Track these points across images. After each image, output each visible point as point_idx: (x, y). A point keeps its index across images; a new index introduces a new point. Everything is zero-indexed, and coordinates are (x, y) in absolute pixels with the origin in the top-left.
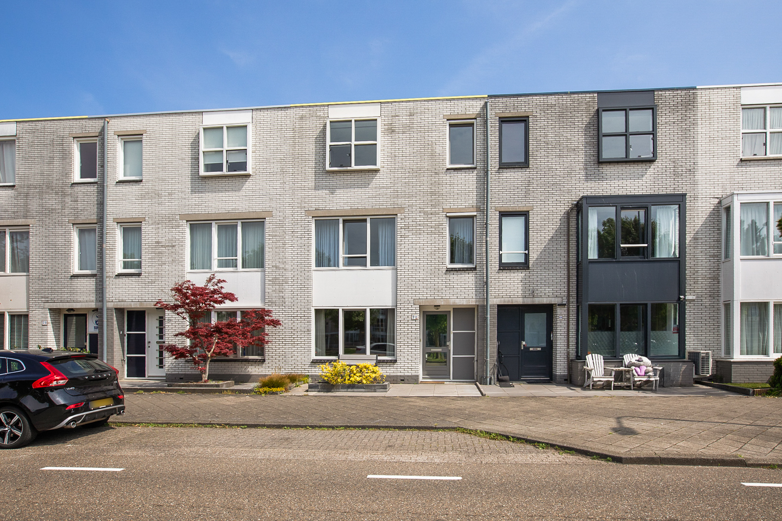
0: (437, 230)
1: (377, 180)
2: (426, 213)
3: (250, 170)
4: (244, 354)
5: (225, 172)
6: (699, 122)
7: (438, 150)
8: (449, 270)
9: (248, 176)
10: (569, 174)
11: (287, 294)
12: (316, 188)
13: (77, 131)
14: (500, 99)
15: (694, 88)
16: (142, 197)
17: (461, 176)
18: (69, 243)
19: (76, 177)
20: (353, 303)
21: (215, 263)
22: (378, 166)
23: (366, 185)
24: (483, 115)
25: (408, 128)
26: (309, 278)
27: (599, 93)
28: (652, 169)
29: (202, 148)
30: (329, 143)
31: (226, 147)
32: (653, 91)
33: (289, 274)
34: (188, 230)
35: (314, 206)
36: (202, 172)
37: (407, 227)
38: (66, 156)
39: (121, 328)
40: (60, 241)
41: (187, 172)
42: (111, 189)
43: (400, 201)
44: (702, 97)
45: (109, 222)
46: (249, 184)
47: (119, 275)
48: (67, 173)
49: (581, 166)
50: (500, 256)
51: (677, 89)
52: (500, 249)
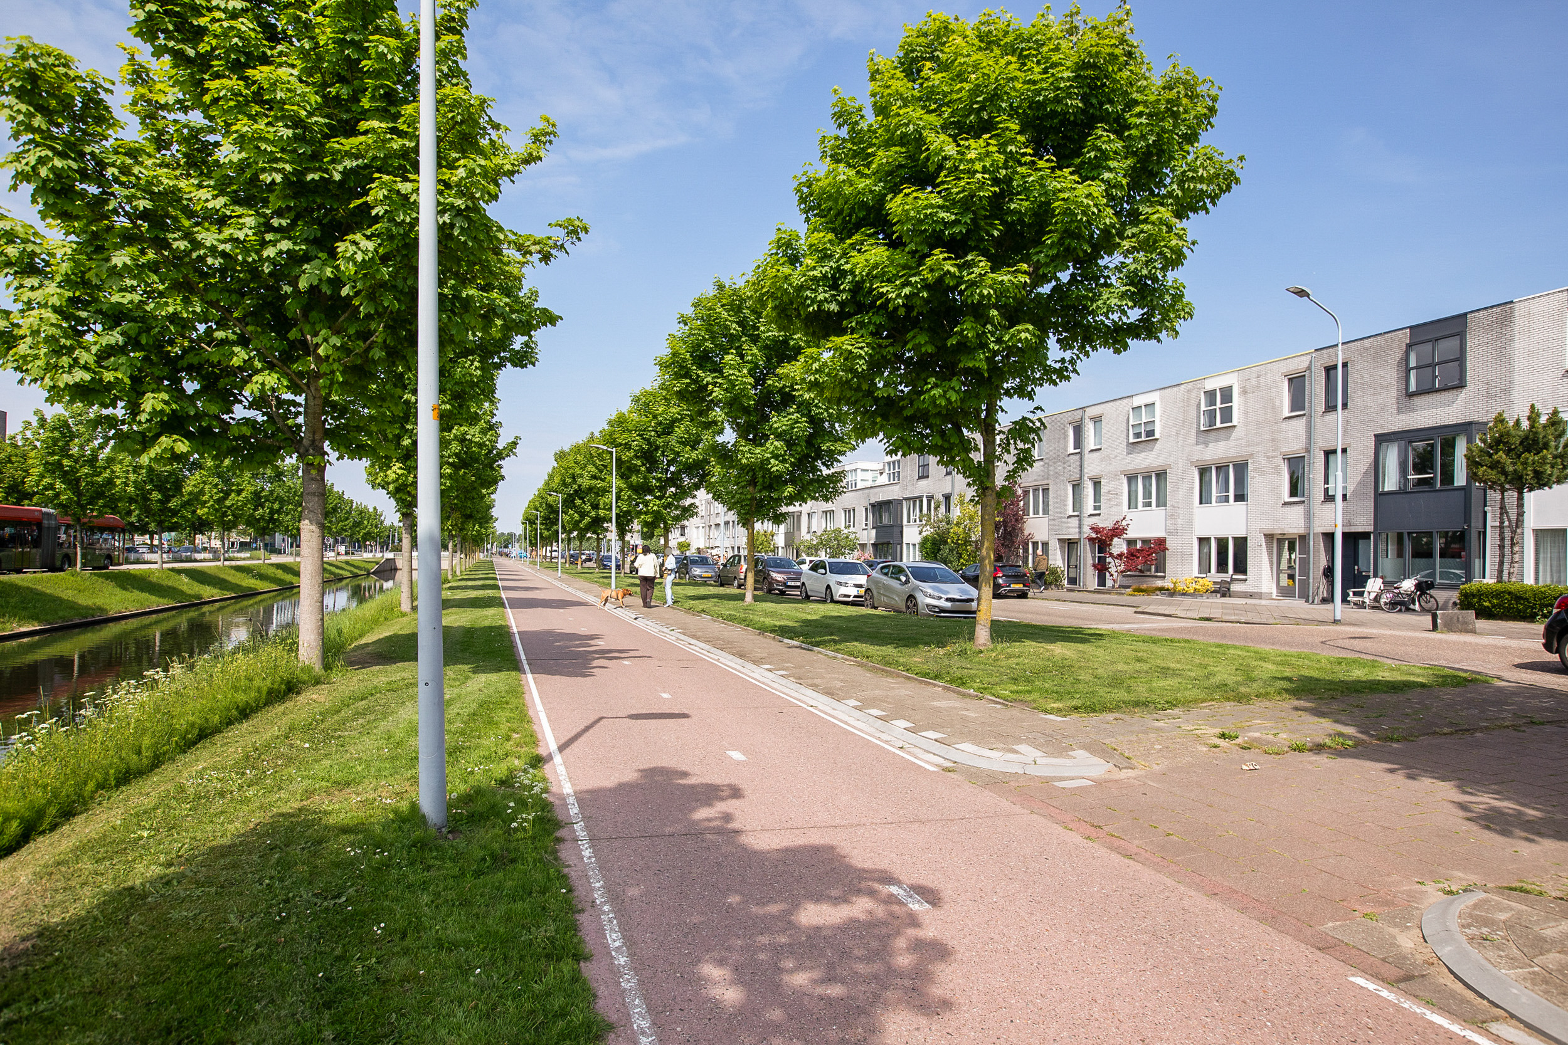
0: (1277, 471)
1: (1236, 433)
2: (1268, 457)
3: (1157, 436)
4: (1157, 571)
5: (1143, 438)
6: (1517, 338)
7: (1277, 403)
8: (1285, 504)
9: (1157, 439)
10: (1382, 410)
11: (1179, 527)
12: (1197, 444)
13: (1071, 419)
14: (1325, 351)
15: (1511, 302)
16: (1102, 460)
17: (1294, 422)
18: (1066, 494)
19: (1071, 450)
20: (1221, 534)
21: (1140, 504)
22: (1235, 422)
23: (1228, 438)
24: (1309, 368)
25: (1257, 387)
26: (1191, 514)
27: (1411, 328)
28: (1463, 394)
29: (1131, 423)
30: (1203, 408)
31: (1144, 420)
32: (1465, 314)
33: (1180, 511)
34: (1125, 481)
35: (1195, 458)
36: (1132, 440)
37: (1255, 470)
38: (1066, 437)
39: (1093, 552)
40: (1063, 493)
41: (1125, 440)
42: (1088, 457)
43: (1252, 449)
44: (1519, 310)
45: (1086, 480)
46: (1158, 445)
47: (1091, 515)
48: (1066, 449)
49: (1394, 400)
50: (1326, 490)
51: (1492, 307)
52: (1326, 482)
